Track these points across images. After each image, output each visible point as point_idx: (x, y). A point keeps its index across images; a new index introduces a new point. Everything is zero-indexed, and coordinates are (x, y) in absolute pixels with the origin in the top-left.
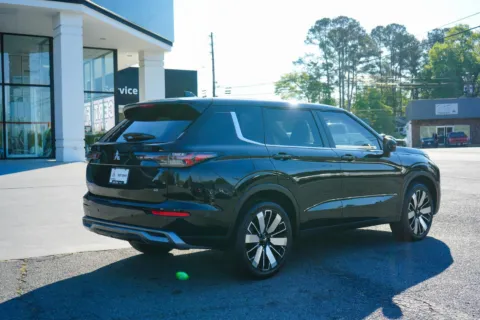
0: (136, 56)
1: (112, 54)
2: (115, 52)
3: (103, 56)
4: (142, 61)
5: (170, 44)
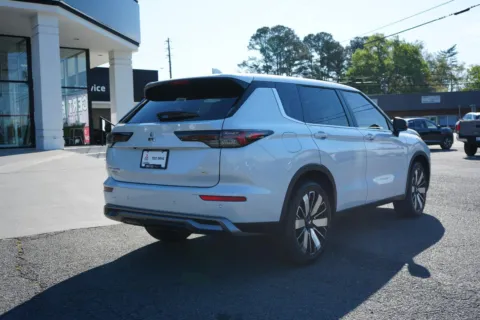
0: (106, 56)
1: (84, 54)
2: (87, 52)
3: (76, 56)
4: (112, 60)
5: (137, 44)
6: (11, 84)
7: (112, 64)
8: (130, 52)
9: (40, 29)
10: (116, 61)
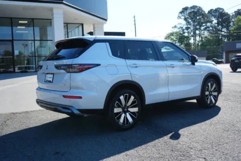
7: (94, 30)
8: (103, 24)
9: (55, 16)
10: (96, 29)
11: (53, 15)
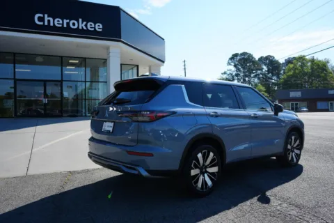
6: (100, 84)
9: (111, 54)
11: (109, 54)
